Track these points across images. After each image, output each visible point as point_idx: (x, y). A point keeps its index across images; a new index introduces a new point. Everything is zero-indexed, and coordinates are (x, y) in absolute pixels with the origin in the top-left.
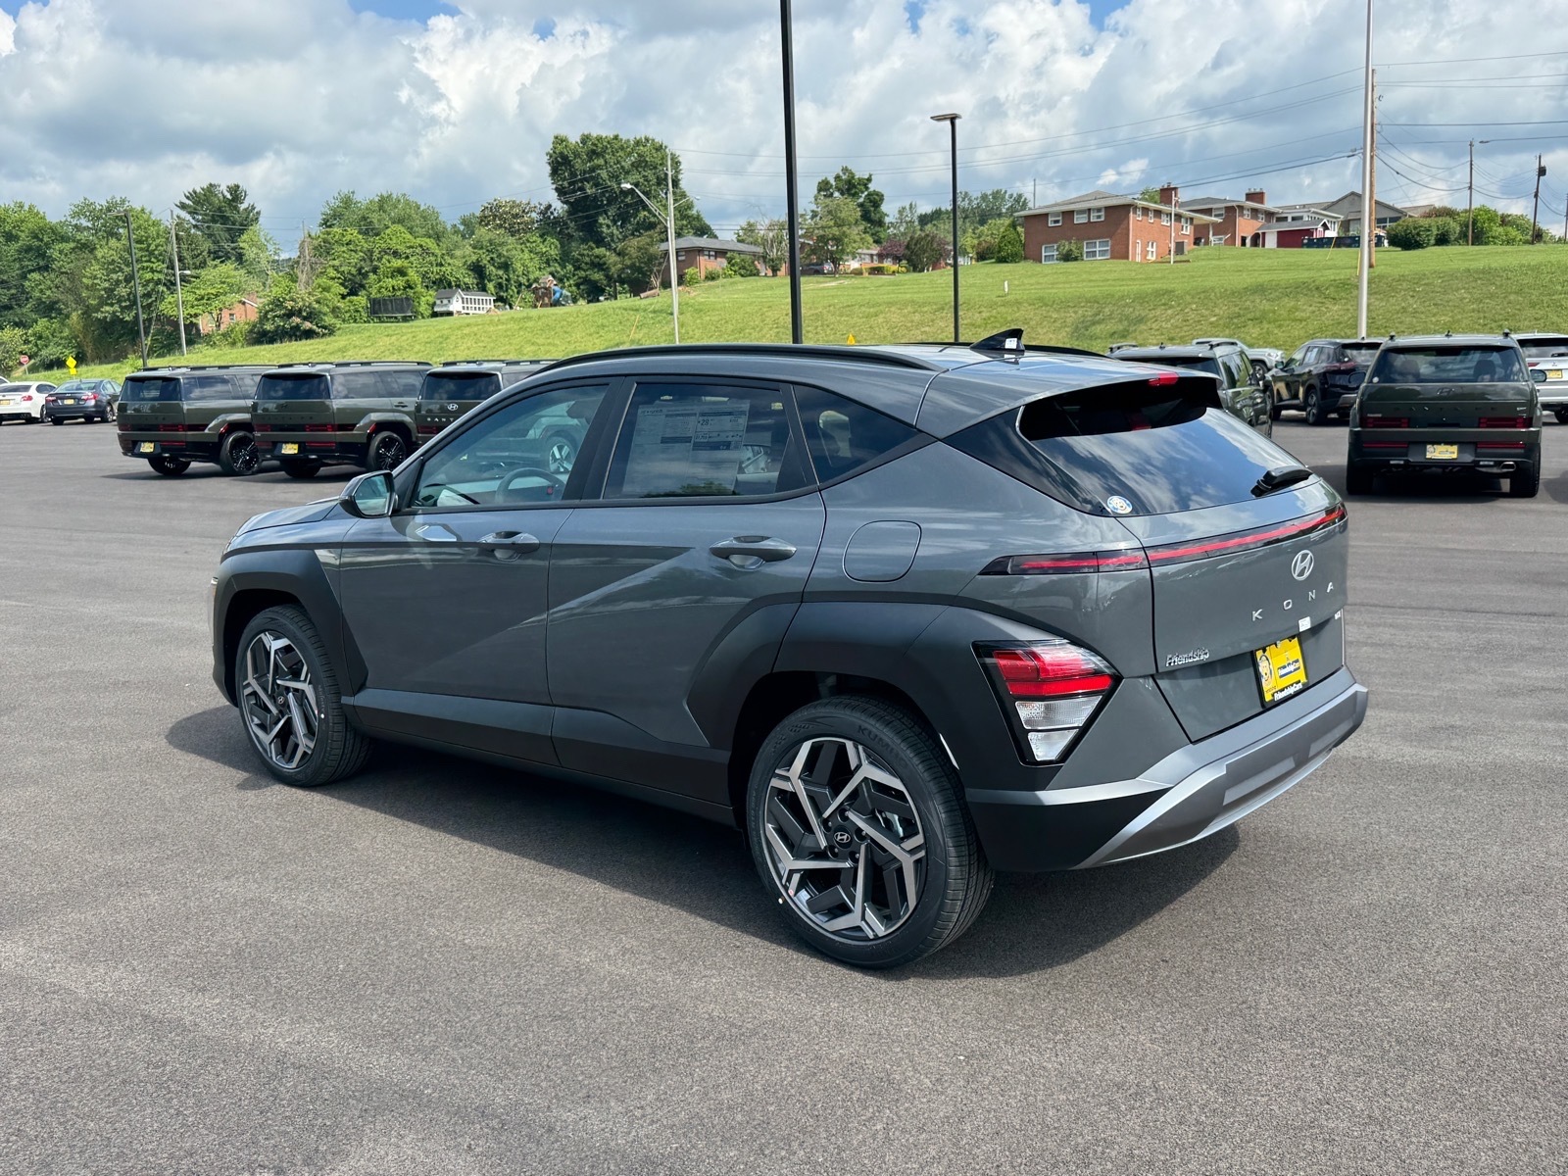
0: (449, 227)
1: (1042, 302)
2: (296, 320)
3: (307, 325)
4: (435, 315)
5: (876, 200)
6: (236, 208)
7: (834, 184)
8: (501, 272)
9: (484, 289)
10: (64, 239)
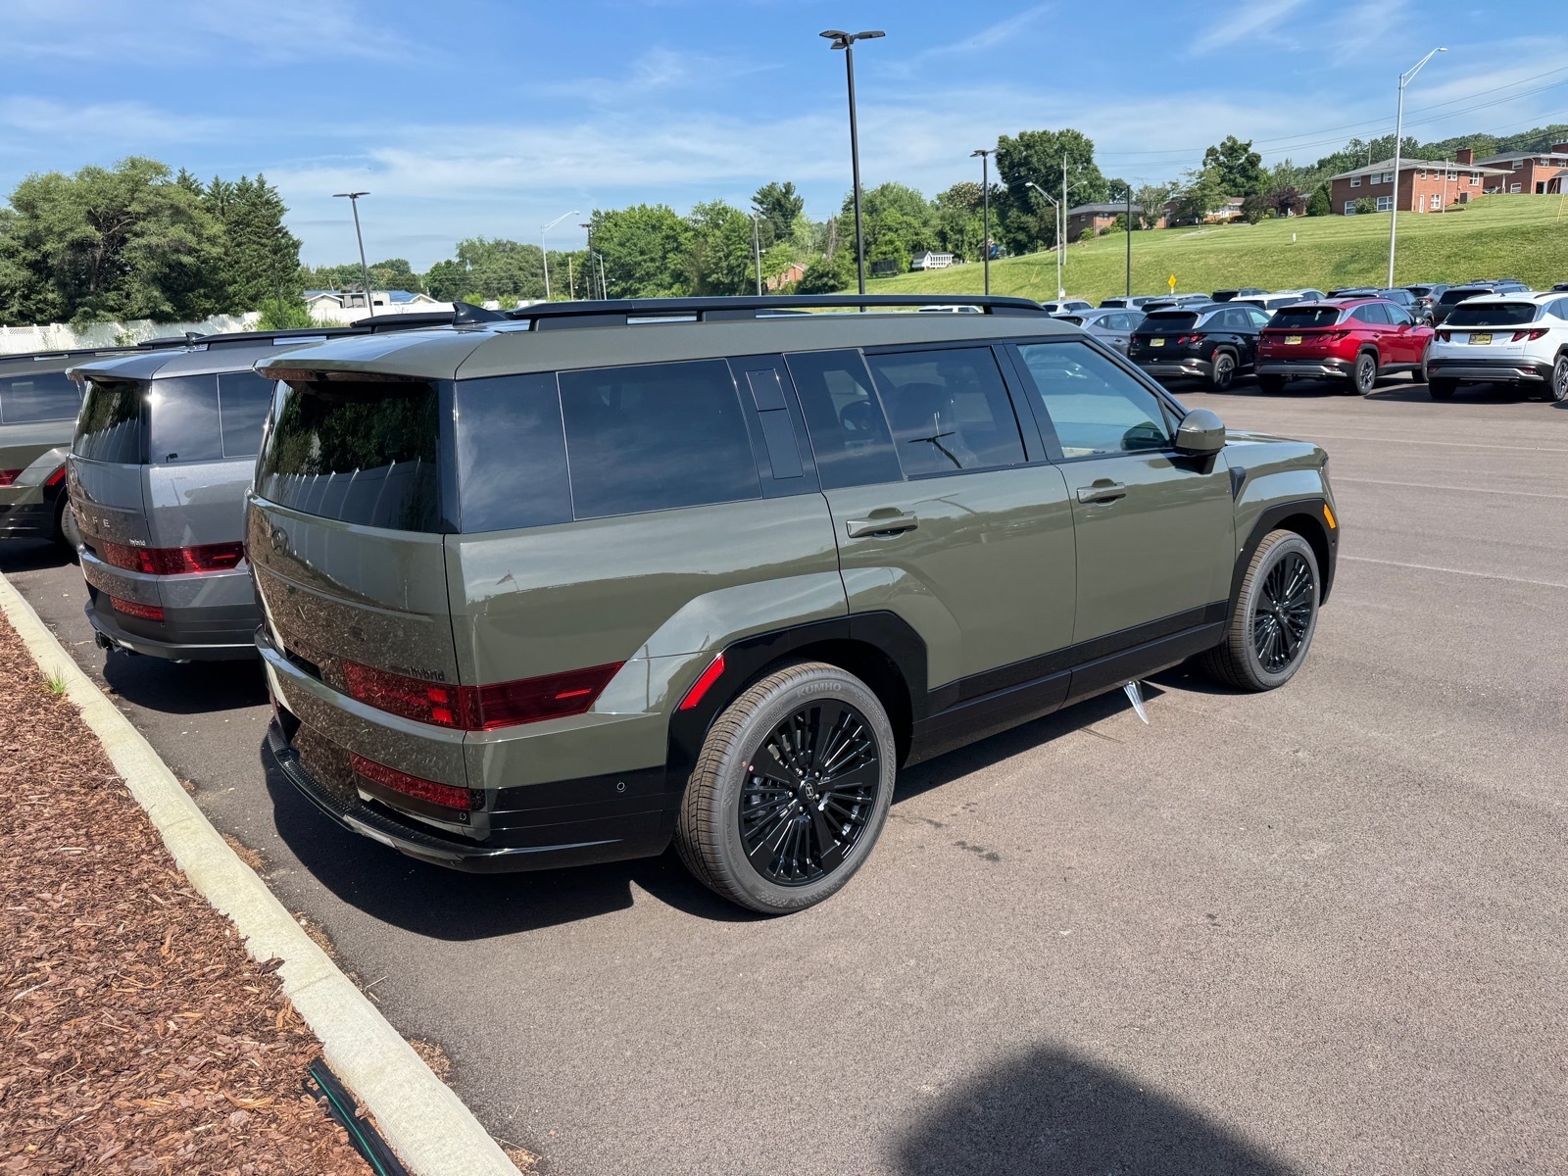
0: (928, 203)
1: (1318, 247)
2: (826, 279)
3: (832, 282)
4: (912, 270)
5: (1254, 160)
6: (788, 199)
7: (1220, 150)
8: (958, 236)
9: (945, 250)
10: (686, 230)
